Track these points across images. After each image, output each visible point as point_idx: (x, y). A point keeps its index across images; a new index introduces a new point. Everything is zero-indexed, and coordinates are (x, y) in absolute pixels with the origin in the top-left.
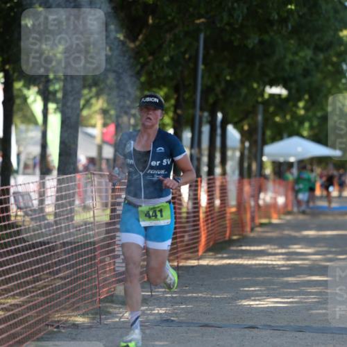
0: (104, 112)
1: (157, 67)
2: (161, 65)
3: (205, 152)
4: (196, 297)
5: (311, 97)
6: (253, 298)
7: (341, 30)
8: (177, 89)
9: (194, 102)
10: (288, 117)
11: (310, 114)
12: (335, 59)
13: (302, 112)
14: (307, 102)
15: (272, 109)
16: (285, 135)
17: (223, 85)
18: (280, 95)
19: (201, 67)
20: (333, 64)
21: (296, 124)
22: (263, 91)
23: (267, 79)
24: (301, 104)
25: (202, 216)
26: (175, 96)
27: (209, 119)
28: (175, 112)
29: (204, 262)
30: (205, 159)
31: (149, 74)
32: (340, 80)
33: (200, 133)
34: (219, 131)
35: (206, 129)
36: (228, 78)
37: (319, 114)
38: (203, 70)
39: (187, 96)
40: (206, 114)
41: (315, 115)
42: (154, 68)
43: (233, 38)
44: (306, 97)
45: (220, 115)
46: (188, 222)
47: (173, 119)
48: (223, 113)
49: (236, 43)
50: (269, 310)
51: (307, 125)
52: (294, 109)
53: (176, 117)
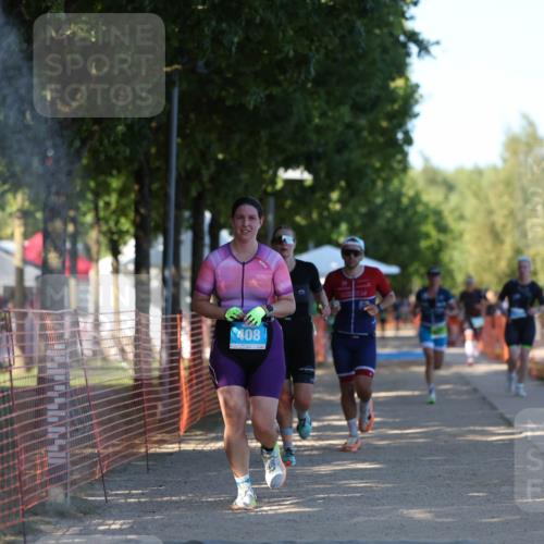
0: (25, 215)
1: (106, 141)
2: (112, 139)
3: (187, 274)
4: (176, 502)
5: (349, 184)
6: (266, 500)
7: (393, 79)
8: (138, 177)
9: (166, 196)
10: (315, 216)
11: (349, 210)
12: (384, 124)
13: (338, 207)
14: (343, 191)
15: (288, 203)
16: (311, 244)
17: (213, 168)
18: (300, 182)
19: (175, 140)
20: (384, 132)
21: (328, 225)
22: (275, 175)
23: (280, 158)
24: (335, 195)
25: (184, 373)
26: (136, 187)
27: (191, 221)
28: (137, 211)
29: (189, 447)
30: (187, 285)
31: (94, 153)
32: (394, 156)
33: (178, 243)
34: (207, 240)
35: (187, 237)
36: (220, 156)
37: (363, 210)
38: (178, 144)
39: (155, 186)
40: (187, 214)
41: (356, 212)
42: (101, 144)
43: (224, 93)
44: (343, 183)
45: (208, 215)
46: (161, 384)
47: (134, 223)
48: (211, 212)
49: (229, 103)
50: (291, 518)
51: (344, 227)
52: (324, 202)
53: (138, 219)
